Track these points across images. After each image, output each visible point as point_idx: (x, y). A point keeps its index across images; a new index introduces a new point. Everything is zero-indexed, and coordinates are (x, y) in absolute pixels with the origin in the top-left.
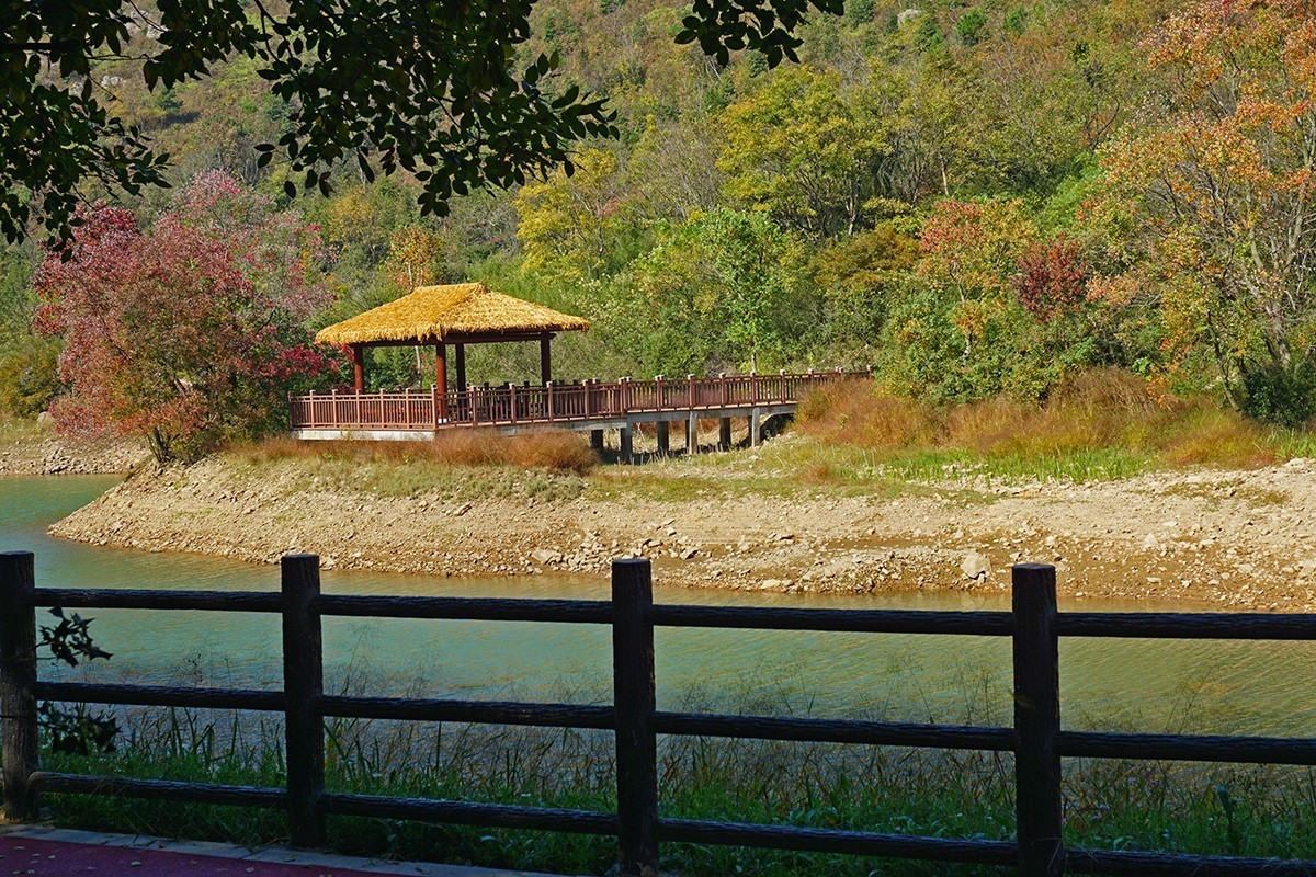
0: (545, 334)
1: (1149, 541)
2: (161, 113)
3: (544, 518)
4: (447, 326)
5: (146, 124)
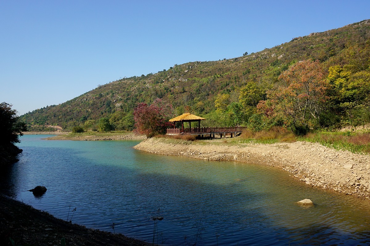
0: (199, 120)
1: (263, 154)
2: (182, 91)
4: (183, 119)
5: (181, 93)
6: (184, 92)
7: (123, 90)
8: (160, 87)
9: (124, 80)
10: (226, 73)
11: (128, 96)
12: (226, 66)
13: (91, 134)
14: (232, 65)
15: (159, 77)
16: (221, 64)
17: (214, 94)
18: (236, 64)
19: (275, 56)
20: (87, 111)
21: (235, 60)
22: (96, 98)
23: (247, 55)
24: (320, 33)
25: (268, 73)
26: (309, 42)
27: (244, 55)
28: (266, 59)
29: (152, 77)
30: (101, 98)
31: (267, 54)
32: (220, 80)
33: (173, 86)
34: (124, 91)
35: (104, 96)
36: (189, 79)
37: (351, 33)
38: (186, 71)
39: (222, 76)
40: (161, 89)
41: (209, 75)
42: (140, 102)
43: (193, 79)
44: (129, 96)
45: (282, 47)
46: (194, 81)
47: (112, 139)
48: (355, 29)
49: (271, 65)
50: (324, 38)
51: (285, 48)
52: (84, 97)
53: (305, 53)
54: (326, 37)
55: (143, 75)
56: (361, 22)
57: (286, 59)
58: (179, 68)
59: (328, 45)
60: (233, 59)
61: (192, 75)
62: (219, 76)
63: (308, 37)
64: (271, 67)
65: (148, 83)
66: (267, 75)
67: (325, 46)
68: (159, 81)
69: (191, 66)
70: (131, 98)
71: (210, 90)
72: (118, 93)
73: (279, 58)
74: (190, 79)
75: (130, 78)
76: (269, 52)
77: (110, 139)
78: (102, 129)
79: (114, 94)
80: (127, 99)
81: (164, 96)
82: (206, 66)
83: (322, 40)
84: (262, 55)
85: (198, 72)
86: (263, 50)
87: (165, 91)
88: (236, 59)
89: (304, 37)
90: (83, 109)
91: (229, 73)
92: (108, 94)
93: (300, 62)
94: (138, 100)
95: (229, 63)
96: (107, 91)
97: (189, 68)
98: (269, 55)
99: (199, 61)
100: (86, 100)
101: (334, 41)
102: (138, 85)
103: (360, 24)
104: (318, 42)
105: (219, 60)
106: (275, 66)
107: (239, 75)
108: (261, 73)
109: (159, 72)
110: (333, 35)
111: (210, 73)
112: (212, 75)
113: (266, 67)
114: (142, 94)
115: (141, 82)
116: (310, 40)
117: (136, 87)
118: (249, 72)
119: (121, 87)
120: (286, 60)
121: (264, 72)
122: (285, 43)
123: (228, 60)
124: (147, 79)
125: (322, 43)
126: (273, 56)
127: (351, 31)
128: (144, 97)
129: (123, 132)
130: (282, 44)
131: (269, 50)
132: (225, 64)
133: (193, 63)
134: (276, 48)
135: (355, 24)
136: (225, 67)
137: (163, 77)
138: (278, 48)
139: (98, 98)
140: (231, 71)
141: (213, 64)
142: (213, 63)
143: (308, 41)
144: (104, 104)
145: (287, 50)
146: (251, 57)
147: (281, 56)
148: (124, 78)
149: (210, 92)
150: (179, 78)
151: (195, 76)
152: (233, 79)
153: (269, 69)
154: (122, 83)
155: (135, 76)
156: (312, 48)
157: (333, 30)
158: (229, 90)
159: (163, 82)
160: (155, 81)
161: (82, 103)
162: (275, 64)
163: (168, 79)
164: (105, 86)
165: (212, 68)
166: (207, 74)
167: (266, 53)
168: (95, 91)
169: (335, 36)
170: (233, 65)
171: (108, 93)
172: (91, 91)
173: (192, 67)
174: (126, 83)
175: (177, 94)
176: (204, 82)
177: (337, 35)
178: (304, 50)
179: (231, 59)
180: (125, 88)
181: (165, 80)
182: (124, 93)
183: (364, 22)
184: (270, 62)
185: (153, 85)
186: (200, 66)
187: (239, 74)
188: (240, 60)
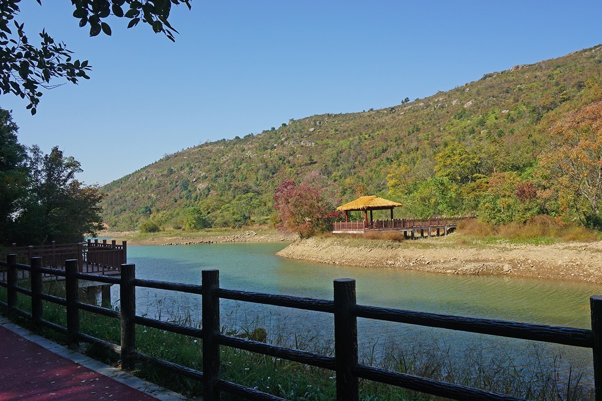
0: (391, 208)
2: (309, 162)
3: (390, 253)
4: (367, 206)
5: (306, 165)
6: (311, 163)
7: (207, 161)
8: (271, 156)
9: (207, 146)
10: (378, 132)
11: (217, 171)
12: (377, 121)
13: (173, 234)
14: (385, 119)
15: (266, 140)
16: (368, 118)
17: (364, 166)
18: (394, 118)
19: (459, 104)
20: (149, 198)
21: (391, 111)
22: (162, 176)
23: (408, 102)
24: (530, 65)
25: (452, 130)
26: (514, 80)
27: (402, 102)
28: (443, 108)
29: (254, 140)
30: (171, 176)
31: (443, 100)
32: (370, 144)
33: (293, 154)
34: (209, 164)
35: (175, 172)
36: (317, 142)
37: (582, 65)
38: (312, 129)
39: (373, 137)
40: (272, 159)
41: (349, 135)
42: (238, 181)
43: (325, 141)
44: (219, 172)
45: (468, 89)
46: (327, 146)
47: (212, 242)
48: (589, 58)
49: (455, 118)
50: (538, 74)
51: (474, 91)
52: (142, 174)
53: (509, 98)
54: (541, 71)
55: (237, 138)
56: (596, 47)
57: (479, 108)
58: (300, 125)
59: (546, 84)
60: (386, 109)
61: (321, 136)
62: (367, 136)
63: (509, 72)
64: (455, 121)
65: (249, 149)
66: (450, 133)
67: (541, 86)
68: (268, 147)
69: (318, 120)
70: (223, 175)
71: (356, 159)
72: (199, 167)
73: (465, 106)
74: (319, 142)
75: (216, 143)
76: (447, 97)
77: (210, 242)
78: (190, 225)
79: (192, 168)
80: (217, 176)
81: (279, 171)
82: (344, 121)
83: (536, 77)
84: (435, 102)
85: (331, 130)
86: (435, 93)
87: (281, 162)
88: (393, 109)
89: (502, 73)
90: (142, 195)
91: (383, 131)
92: (182, 169)
93: (503, 112)
94: (235, 177)
95: (380, 116)
96: (180, 165)
97: (316, 125)
98: (448, 102)
99: (330, 113)
100: (146, 179)
101: (555, 78)
102: (231, 153)
103: (593, 50)
104: (529, 79)
105: (363, 111)
106: (462, 119)
107: (402, 135)
108: (439, 130)
109: (264, 132)
110: (552, 68)
111: (351, 133)
112: (354, 136)
113: (447, 121)
114: (241, 168)
115: (237, 148)
116: (514, 78)
117: (228, 156)
118: (418, 130)
119: (203, 157)
120: (480, 110)
121: (444, 129)
122: (472, 82)
123: (378, 111)
124: (247, 143)
125: (535, 81)
126: (454, 103)
127: (581, 62)
128: (245, 172)
129: (226, 230)
130: (466, 85)
131: (446, 94)
132: (374, 118)
133: (320, 116)
134: (457, 90)
135: (585, 51)
136: (374, 123)
137: (273, 140)
138: (460, 90)
139: (166, 175)
140: (387, 129)
141: (355, 118)
142: (354, 116)
143: (510, 78)
144: (177, 186)
145: (478, 94)
146: (417, 105)
147: (470, 103)
148: (206, 143)
149: (357, 163)
150: (301, 141)
151: (327, 138)
152: (391, 141)
153: (452, 125)
154: (204, 150)
155: (224, 139)
156: (520, 89)
157: (549, 60)
158: (391, 159)
159: (275, 148)
160: (260, 146)
161: (139, 183)
162: (461, 115)
163: (282, 143)
164: (176, 155)
165: (353, 124)
166: (346, 134)
167: (441, 99)
168: (161, 165)
169: (556, 69)
170: (388, 118)
171: (182, 167)
172: (153, 164)
173: (320, 123)
174: (210, 150)
175: (300, 166)
176: (344, 147)
177: (558, 69)
178: (508, 93)
179: (382, 109)
180: (210, 158)
181: (278, 144)
182: (209, 166)
183: (600, 47)
184: (452, 114)
185: (259, 152)
186: (333, 122)
187: (401, 133)
188: (398, 111)
